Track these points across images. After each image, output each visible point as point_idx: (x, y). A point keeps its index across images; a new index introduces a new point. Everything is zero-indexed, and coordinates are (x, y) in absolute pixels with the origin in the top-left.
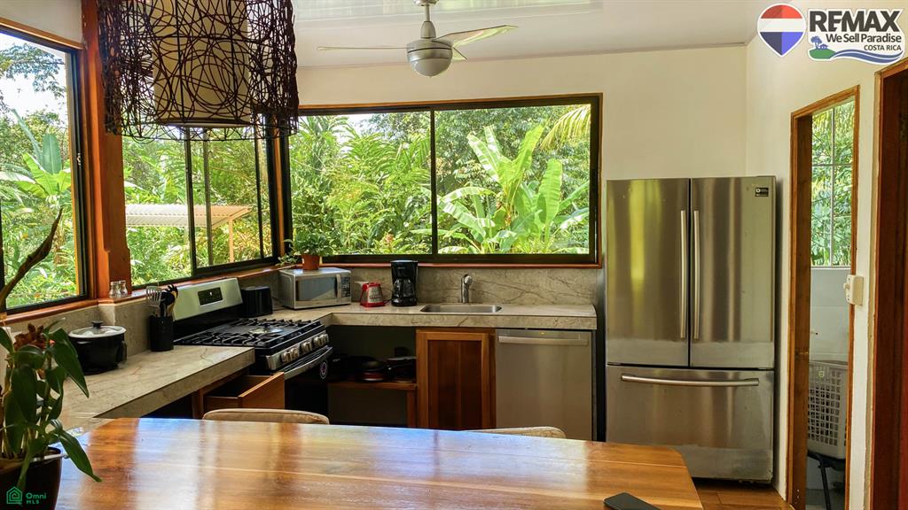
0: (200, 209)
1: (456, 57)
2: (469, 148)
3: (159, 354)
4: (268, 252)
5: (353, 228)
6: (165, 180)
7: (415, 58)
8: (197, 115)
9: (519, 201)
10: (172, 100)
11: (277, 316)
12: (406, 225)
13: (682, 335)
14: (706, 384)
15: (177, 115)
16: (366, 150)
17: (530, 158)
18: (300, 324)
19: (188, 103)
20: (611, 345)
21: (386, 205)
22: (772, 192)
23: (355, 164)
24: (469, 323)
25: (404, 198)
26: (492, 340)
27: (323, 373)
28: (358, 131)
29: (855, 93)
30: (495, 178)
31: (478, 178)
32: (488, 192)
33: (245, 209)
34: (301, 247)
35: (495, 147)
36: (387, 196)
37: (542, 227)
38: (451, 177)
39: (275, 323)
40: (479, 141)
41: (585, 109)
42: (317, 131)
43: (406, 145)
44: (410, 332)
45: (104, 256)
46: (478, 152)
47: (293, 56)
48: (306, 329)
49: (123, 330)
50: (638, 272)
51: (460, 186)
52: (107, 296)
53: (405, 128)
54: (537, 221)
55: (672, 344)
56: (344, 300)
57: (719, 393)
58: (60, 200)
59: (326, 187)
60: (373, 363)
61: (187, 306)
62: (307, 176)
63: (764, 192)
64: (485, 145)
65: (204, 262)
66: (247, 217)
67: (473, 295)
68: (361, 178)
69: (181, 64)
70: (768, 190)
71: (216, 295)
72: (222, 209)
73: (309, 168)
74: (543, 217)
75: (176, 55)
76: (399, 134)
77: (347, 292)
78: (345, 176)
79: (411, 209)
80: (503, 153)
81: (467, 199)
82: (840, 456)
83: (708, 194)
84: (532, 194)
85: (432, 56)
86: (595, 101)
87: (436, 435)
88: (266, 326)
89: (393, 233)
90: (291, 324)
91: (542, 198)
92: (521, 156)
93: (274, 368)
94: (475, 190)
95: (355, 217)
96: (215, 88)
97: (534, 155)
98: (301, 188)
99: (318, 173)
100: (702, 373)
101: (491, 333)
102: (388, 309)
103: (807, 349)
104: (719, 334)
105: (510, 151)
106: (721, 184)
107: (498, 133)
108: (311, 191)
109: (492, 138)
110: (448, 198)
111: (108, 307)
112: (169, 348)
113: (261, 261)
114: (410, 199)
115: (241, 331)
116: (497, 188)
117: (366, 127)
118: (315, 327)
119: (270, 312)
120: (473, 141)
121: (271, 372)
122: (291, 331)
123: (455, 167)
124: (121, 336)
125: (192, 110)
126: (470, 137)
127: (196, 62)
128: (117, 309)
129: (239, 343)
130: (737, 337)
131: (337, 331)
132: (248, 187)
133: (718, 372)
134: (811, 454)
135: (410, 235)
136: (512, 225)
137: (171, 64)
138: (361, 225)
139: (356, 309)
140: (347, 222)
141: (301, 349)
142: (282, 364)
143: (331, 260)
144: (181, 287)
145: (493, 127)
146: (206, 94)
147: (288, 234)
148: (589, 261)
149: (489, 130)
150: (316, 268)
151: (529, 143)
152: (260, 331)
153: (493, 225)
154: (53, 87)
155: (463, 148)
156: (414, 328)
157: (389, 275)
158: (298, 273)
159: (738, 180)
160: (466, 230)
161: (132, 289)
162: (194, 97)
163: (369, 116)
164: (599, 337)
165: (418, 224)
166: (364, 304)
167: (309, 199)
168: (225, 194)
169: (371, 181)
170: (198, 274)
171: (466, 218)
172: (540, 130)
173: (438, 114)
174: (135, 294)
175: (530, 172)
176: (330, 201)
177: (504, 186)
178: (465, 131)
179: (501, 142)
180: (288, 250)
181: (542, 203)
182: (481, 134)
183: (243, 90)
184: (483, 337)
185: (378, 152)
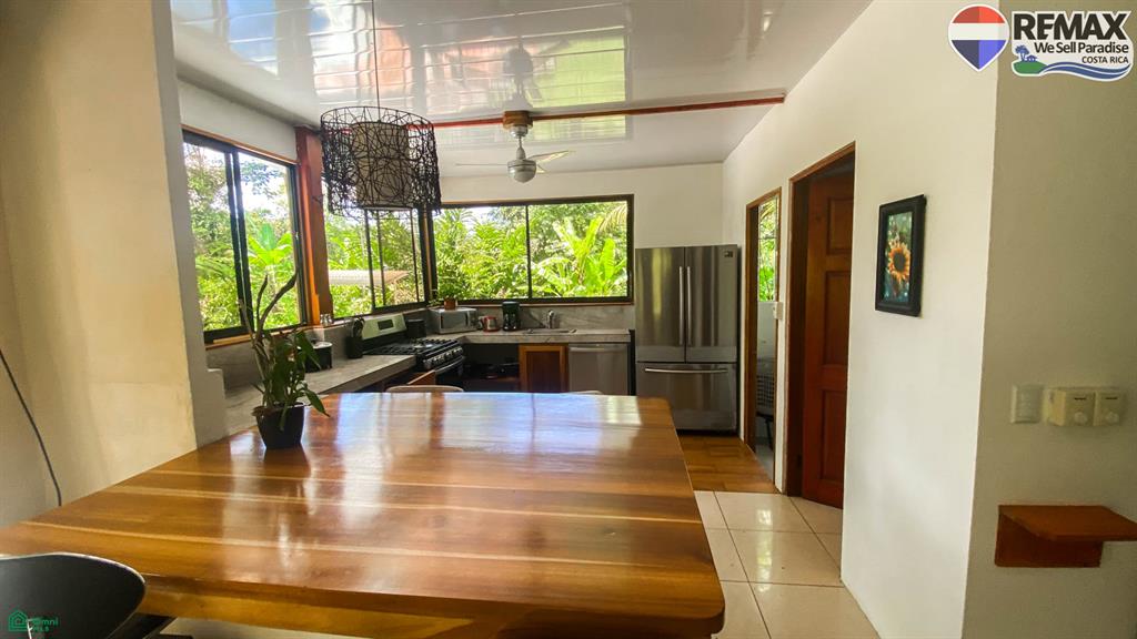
0: (377, 273)
1: (538, 171)
2: (555, 233)
3: (354, 361)
4: (422, 299)
5: (478, 287)
6: (347, 255)
7: (513, 171)
8: (381, 203)
9: (587, 266)
10: (366, 194)
11: (430, 338)
12: (514, 284)
13: (681, 342)
14: (697, 371)
15: (369, 202)
16: (487, 234)
17: (594, 238)
18: (444, 341)
19: (376, 196)
20: (638, 350)
21: (500, 271)
22: (735, 255)
23: (478, 243)
24: (552, 340)
25: (512, 266)
26: (566, 351)
27: (460, 372)
28: (480, 221)
29: (779, 192)
30: (571, 252)
31: (560, 252)
32: (567, 261)
33: (404, 273)
34: (443, 295)
35: (570, 230)
36: (500, 264)
37: (603, 283)
38: (543, 252)
39: (428, 342)
40: (560, 227)
41: (624, 204)
42: (452, 221)
43: (513, 230)
44: (515, 346)
45: (315, 299)
46: (561, 235)
47: (437, 168)
48: (447, 345)
49: (330, 345)
50: (657, 309)
51: (547, 257)
52: (319, 324)
53: (512, 219)
54: (599, 280)
55: (674, 348)
56: (472, 328)
57: (706, 377)
58: (275, 269)
59: (459, 259)
60: (491, 368)
61: (371, 331)
62: (446, 252)
63: (730, 255)
64: (565, 230)
65: (379, 304)
66: (406, 279)
67: (555, 323)
68: (483, 252)
69: (371, 173)
70: (733, 252)
71: (388, 324)
72: (390, 274)
73: (447, 246)
74: (603, 277)
75: (367, 168)
76: (508, 223)
77: (474, 323)
78: (472, 251)
79: (517, 273)
80: (577, 234)
81: (554, 266)
82: (771, 413)
83: (699, 256)
84: (595, 262)
85: (523, 170)
86: (630, 199)
87: (533, 397)
88: (422, 343)
89: (505, 290)
90: (438, 342)
91: (602, 265)
92: (588, 236)
93: (429, 367)
94: (558, 259)
95: (479, 279)
96: (391, 187)
97: (598, 236)
98: (443, 260)
99: (453, 249)
100: (697, 366)
101: (566, 346)
102: (501, 333)
103: (756, 349)
104: (706, 342)
105: (581, 233)
106: (707, 249)
107: (573, 221)
108: (450, 262)
109: (570, 226)
110: (541, 264)
111: (320, 330)
112: (360, 357)
113: (419, 304)
114: (516, 266)
115: (407, 346)
116: (573, 258)
117: (485, 218)
118: (453, 344)
119: (425, 335)
120: (557, 227)
121: (427, 371)
122: (439, 346)
123: (545, 244)
124: (329, 348)
125: (378, 199)
126: (554, 224)
127: (379, 172)
128: (325, 332)
129: (405, 353)
130: (716, 344)
131: (468, 347)
132: (408, 259)
133: (706, 365)
134: (759, 414)
135: (516, 290)
136: (583, 282)
137: (365, 173)
138: (483, 284)
139: (480, 333)
140: (474, 282)
141: (445, 356)
142: (434, 365)
143: (463, 303)
144: (366, 319)
145: (571, 218)
146: (386, 191)
147: (435, 286)
148: (626, 300)
149: (567, 220)
150: (454, 307)
151: (593, 229)
152: (419, 346)
153: (571, 282)
154: (266, 192)
155: (551, 233)
156: (517, 344)
157: (501, 312)
158: (442, 311)
159: (716, 247)
160: (553, 287)
161: (334, 320)
162: (379, 193)
163: (489, 209)
164: (631, 347)
165: (521, 283)
166: (486, 330)
167: (448, 267)
168: (390, 264)
169: (490, 254)
170: (376, 311)
171: (553, 278)
172: (600, 219)
173: (531, 208)
174: (336, 323)
175: (595, 248)
176: (462, 268)
177: (577, 256)
178: (552, 220)
179: (576, 228)
180: (435, 296)
181: (602, 267)
182: (563, 222)
183: (407, 188)
184: (561, 349)
185: (494, 235)
